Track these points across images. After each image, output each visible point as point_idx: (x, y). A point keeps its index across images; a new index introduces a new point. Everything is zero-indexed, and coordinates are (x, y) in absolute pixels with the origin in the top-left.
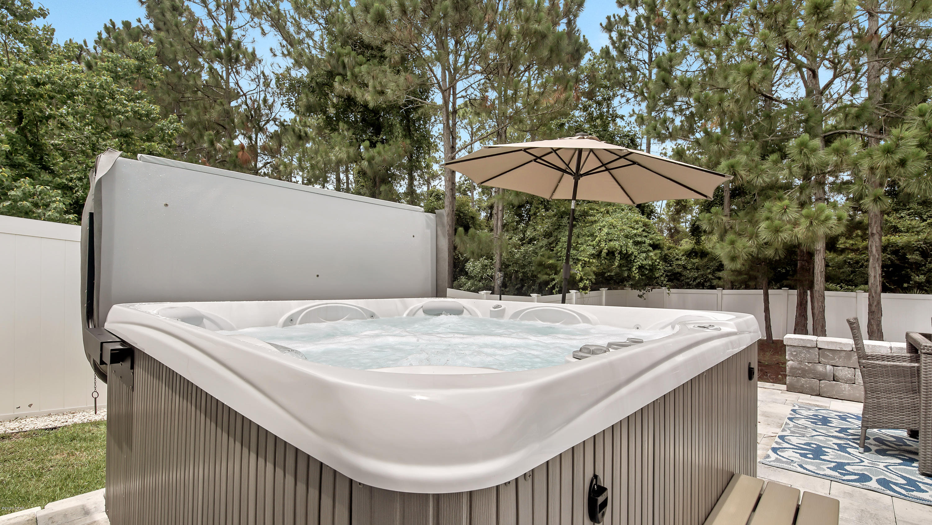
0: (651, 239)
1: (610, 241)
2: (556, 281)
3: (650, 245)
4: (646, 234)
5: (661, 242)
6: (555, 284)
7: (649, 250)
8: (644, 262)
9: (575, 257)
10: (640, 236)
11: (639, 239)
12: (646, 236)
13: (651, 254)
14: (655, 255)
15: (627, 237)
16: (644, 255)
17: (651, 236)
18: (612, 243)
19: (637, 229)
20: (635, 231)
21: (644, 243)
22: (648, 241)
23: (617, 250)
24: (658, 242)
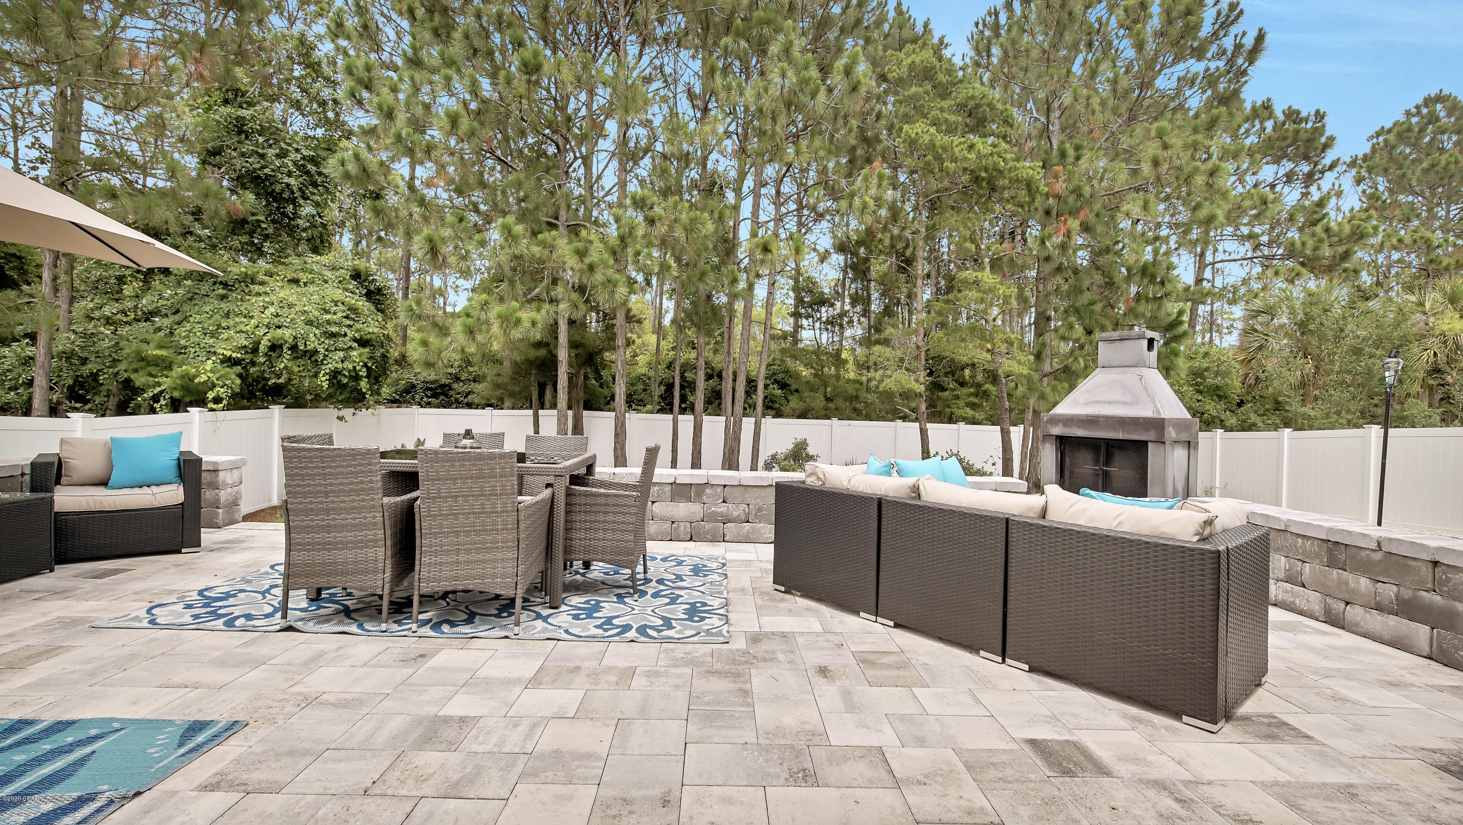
0: (357, 331)
1: (279, 327)
2: (163, 388)
3: (355, 340)
4: (351, 323)
5: (374, 337)
6: (161, 392)
7: (351, 347)
8: (340, 366)
9: (212, 350)
10: (339, 324)
11: (334, 329)
12: (349, 326)
13: (355, 353)
14: (360, 355)
15: (309, 323)
16: (341, 354)
17: (358, 326)
18: (279, 331)
19: (335, 314)
20: (328, 317)
21: (345, 335)
22: (350, 334)
23: (286, 342)
24: (369, 336)
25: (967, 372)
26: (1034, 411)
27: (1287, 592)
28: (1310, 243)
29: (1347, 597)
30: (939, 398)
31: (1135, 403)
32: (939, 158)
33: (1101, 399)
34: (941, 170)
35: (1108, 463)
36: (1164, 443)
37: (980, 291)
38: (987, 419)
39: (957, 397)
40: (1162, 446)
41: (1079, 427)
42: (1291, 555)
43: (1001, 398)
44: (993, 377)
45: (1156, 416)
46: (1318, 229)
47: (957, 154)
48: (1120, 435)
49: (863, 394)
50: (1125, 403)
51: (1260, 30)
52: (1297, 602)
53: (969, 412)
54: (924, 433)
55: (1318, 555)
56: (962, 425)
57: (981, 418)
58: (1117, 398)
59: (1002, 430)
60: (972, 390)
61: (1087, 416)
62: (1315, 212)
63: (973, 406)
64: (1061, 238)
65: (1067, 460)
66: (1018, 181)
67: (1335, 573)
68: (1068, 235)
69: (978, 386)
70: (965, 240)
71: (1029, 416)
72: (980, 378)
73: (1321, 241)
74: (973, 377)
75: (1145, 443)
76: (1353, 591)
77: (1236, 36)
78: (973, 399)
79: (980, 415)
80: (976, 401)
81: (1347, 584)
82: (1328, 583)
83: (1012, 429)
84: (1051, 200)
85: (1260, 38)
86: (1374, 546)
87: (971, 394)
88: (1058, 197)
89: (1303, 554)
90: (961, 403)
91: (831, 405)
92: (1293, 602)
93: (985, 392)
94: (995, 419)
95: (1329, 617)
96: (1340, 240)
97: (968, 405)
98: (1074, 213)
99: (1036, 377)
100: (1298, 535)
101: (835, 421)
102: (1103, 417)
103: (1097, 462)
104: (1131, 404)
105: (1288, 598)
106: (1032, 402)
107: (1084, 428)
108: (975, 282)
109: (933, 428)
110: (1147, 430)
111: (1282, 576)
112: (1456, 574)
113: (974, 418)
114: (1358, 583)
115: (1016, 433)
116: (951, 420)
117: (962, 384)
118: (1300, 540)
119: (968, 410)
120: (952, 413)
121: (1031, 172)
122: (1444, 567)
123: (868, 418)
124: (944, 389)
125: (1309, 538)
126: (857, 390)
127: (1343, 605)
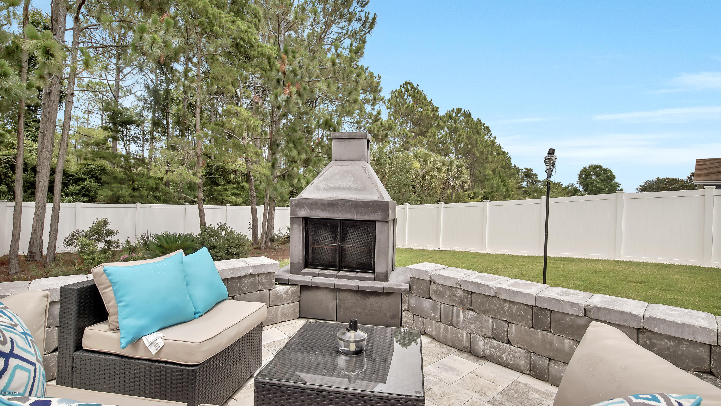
25: (232, 175)
26: (270, 197)
27: (494, 347)
28: (376, 129)
29: (551, 355)
30: (215, 190)
31: (363, 189)
32: (211, 23)
33: (337, 185)
34: (212, 31)
35: (343, 239)
36: (387, 222)
37: (239, 119)
38: (243, 202)
39: (226, 190)
40: (386, 224)
41: (321, 209)
42: (498, 317)
43: (251, 190)
44: (247, 177)
45: (380, 200)
46: (379, 123)
47: (223, 23)
48: (354, 217)
49: (162, 187)
50: (356, 189)
51: (375, 14)
52: (504, 356)
53: (233, 199)
54: (201, 212)
55: (523, 318)
56: (229, 206)
57: (240, 202)
58: (349, 185)
59: (252, 209)
60: (235, 186)
61: (328, 200)
62: (378, 116)
63: (236, 195)
64: (286, 97)
65: (311, 238)
66: (262, 54)
67: (540, 333)
68: (290, 94)
69: (239, 183)
70: (228, 84)
71: (267, 200)
72: (240, 179)
73: (380, 128)
74: (235, 178)
75: (373, 222)
76: (557, 350)
77: (366, 13)
78: (235, 191)
79: (240, 200)
80: (238, 192)
81: (551, 343)
82: (533, 342)
83: (257, 207)
84: (280, 74)
85: (374, 18)
86: (582, 313)
87: (234, 188)
88: (284, 73)
89: (510, 316)
90: (229, 193)
91: (136, 194)
92: (500, 357)
93: (243, 187)
94: (247, 202)
95: (535, 371)
96: (385, 129)
97: (232, 194)
98: (293, 84)
99: (271, 177)
100: (505, 301)
101: (139, 205)
102: (341, 201)
103: (335, 239)
104: (361, 190)
105: (495, 353)
106: (269, 192)
107: (326, 210)
108: (236, 113)
109: (209, 209)
110: (375, 212)
111: (490, 334)
112: (661, 340)
113: (236, 202)
114: (563, 343)
115: (260, 210)
116: (222, 203)
117: (229, 182)
118: (507, 305)
119: (233, 197)
120: (223, 199)
121: (271, 51)
122: (648, 333)
123: (166, 202)
124: (218, 185)
125: (516, 303)
126: (157, 184)
127: (547, 361)
